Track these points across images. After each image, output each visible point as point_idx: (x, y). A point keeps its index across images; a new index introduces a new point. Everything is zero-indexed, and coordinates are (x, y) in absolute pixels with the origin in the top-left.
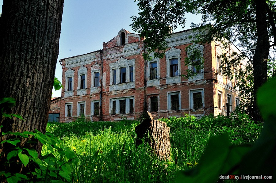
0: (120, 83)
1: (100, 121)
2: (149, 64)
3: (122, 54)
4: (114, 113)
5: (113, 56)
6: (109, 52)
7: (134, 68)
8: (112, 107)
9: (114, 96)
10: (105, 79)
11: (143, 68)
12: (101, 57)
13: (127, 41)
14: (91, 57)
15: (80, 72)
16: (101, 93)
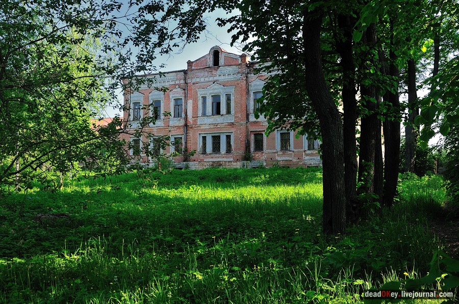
0: (213, 115)
1: (184, 161)
2: (252, 94)
3: (215, 78)
4: (204, 152)
5: (202, 80)
6: (197, 74)
7: (232, 98)
8: (201, 144)
9: (205, 130)
10: (191, 108)
11: (244, 98)
12: (185, 79)
13: (222, 61)
14: (169, 78)
15: (154, 97)
16: (186, 125)
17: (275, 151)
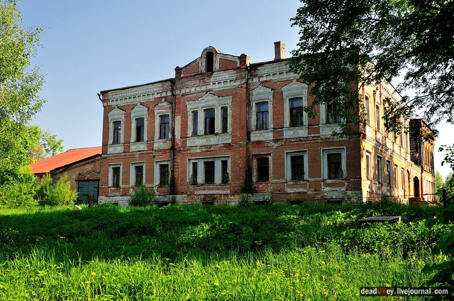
0: (206, 134)
1: (170, 194)
2: (254, 105)
3: (209, 87)
4: (195, 182)
5: (193, 90)
6: (186, 83)
7: (229, 111)
8: (191, 173)
9: (195, 154)
10: (180, 126)
11: (244, 111)
12: (172, 91)
13: (216, 66)
14: (155, 89)
15: (136, 114)
16: (173, 148)
17: (283, 181)
